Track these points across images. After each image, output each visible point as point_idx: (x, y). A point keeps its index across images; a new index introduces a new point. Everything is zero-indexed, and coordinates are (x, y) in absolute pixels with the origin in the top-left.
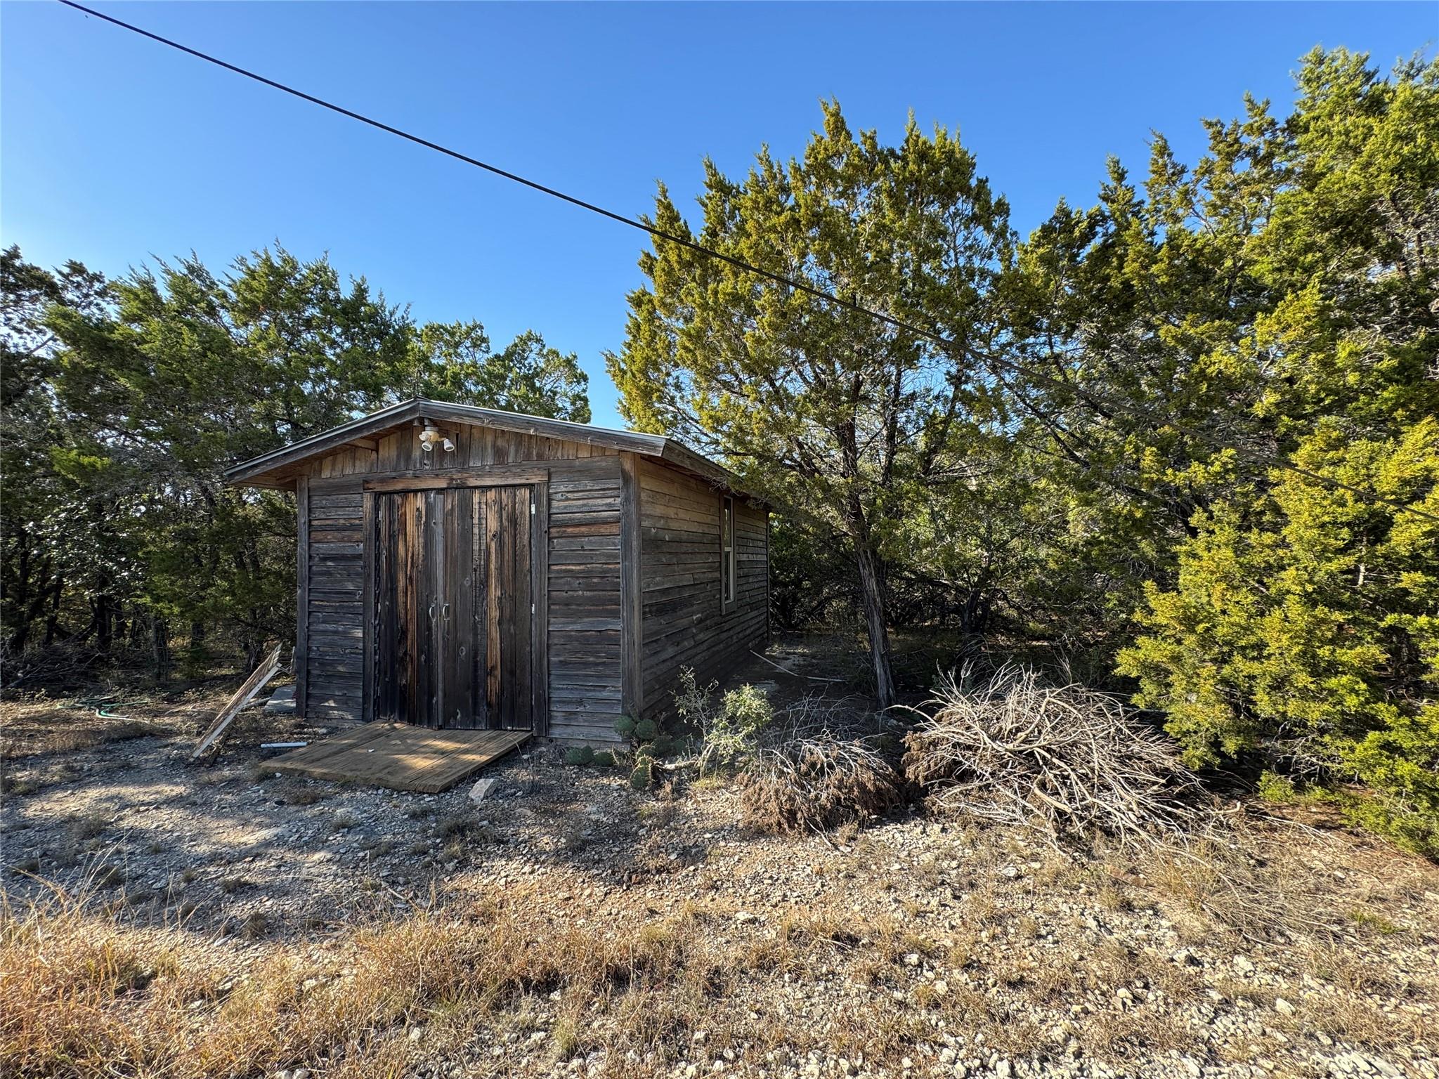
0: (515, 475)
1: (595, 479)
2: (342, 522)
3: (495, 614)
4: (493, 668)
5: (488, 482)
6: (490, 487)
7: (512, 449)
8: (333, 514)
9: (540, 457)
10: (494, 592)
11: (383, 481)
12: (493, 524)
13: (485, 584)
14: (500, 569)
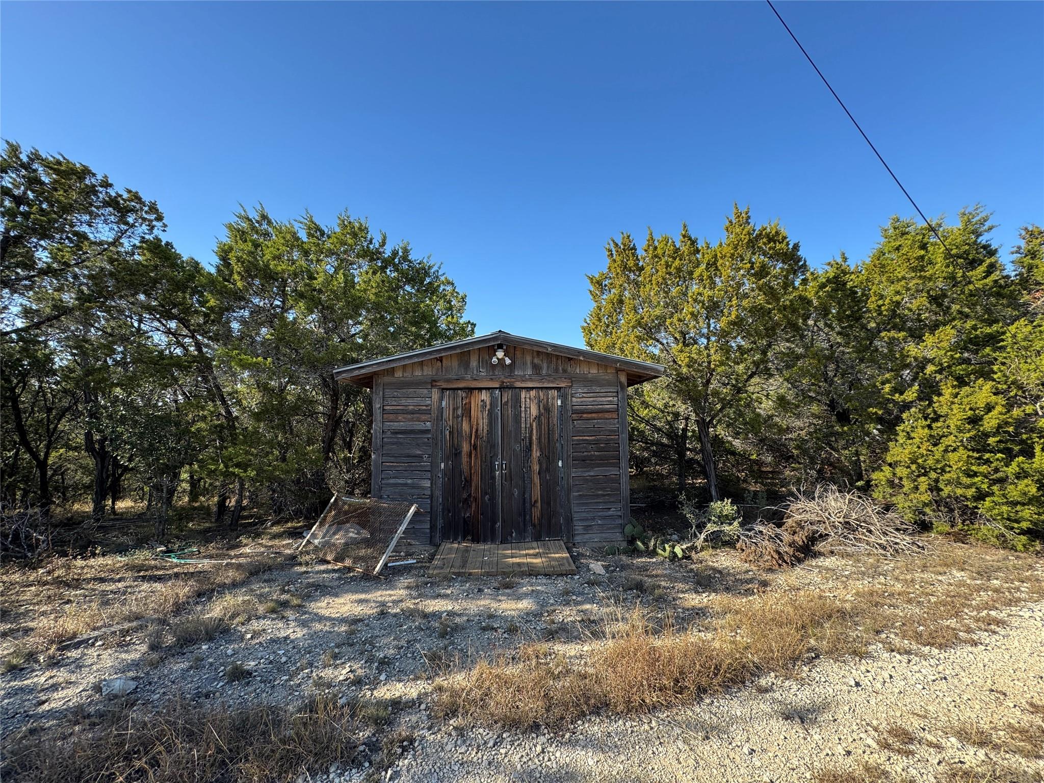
0: (549, 382)
1: (601, 386)
2: (411, 407)
3: (536, 468)
4: (536, 502)
5: (530, 385)
6: (532, 388)
7: (545, 365)
8: (403, 402)
9: (565, 371)
10: (536, 453)
11: (448, 381)
12: (534, 411)
13: (529, 449)
14: (539, 439)
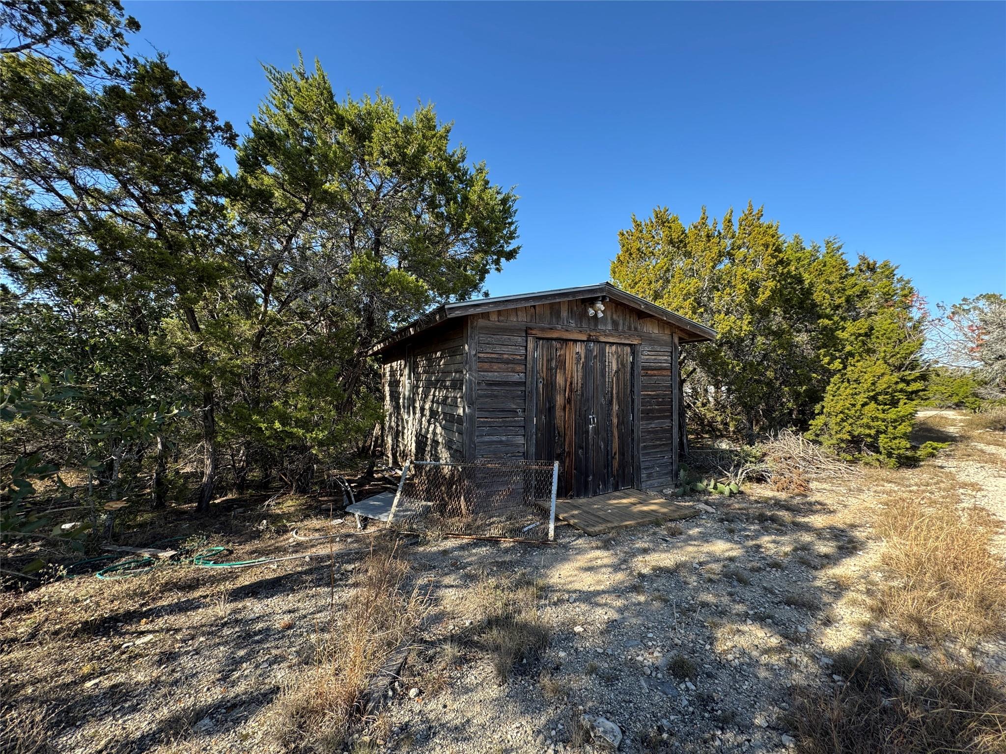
0: (626, 338)
1: (661, 345)
2: (505, 356)
3: (615, 421)
4: (615, 454)
5: (611, 340)
6: (613, 344)
7: (621, 322)
8: (498, 349)
9: (636, 329)
10: (615, 407)
11: (543, 330)
12: (615, 367)
13: (611, 403)
14: (618, 393)
